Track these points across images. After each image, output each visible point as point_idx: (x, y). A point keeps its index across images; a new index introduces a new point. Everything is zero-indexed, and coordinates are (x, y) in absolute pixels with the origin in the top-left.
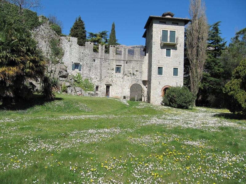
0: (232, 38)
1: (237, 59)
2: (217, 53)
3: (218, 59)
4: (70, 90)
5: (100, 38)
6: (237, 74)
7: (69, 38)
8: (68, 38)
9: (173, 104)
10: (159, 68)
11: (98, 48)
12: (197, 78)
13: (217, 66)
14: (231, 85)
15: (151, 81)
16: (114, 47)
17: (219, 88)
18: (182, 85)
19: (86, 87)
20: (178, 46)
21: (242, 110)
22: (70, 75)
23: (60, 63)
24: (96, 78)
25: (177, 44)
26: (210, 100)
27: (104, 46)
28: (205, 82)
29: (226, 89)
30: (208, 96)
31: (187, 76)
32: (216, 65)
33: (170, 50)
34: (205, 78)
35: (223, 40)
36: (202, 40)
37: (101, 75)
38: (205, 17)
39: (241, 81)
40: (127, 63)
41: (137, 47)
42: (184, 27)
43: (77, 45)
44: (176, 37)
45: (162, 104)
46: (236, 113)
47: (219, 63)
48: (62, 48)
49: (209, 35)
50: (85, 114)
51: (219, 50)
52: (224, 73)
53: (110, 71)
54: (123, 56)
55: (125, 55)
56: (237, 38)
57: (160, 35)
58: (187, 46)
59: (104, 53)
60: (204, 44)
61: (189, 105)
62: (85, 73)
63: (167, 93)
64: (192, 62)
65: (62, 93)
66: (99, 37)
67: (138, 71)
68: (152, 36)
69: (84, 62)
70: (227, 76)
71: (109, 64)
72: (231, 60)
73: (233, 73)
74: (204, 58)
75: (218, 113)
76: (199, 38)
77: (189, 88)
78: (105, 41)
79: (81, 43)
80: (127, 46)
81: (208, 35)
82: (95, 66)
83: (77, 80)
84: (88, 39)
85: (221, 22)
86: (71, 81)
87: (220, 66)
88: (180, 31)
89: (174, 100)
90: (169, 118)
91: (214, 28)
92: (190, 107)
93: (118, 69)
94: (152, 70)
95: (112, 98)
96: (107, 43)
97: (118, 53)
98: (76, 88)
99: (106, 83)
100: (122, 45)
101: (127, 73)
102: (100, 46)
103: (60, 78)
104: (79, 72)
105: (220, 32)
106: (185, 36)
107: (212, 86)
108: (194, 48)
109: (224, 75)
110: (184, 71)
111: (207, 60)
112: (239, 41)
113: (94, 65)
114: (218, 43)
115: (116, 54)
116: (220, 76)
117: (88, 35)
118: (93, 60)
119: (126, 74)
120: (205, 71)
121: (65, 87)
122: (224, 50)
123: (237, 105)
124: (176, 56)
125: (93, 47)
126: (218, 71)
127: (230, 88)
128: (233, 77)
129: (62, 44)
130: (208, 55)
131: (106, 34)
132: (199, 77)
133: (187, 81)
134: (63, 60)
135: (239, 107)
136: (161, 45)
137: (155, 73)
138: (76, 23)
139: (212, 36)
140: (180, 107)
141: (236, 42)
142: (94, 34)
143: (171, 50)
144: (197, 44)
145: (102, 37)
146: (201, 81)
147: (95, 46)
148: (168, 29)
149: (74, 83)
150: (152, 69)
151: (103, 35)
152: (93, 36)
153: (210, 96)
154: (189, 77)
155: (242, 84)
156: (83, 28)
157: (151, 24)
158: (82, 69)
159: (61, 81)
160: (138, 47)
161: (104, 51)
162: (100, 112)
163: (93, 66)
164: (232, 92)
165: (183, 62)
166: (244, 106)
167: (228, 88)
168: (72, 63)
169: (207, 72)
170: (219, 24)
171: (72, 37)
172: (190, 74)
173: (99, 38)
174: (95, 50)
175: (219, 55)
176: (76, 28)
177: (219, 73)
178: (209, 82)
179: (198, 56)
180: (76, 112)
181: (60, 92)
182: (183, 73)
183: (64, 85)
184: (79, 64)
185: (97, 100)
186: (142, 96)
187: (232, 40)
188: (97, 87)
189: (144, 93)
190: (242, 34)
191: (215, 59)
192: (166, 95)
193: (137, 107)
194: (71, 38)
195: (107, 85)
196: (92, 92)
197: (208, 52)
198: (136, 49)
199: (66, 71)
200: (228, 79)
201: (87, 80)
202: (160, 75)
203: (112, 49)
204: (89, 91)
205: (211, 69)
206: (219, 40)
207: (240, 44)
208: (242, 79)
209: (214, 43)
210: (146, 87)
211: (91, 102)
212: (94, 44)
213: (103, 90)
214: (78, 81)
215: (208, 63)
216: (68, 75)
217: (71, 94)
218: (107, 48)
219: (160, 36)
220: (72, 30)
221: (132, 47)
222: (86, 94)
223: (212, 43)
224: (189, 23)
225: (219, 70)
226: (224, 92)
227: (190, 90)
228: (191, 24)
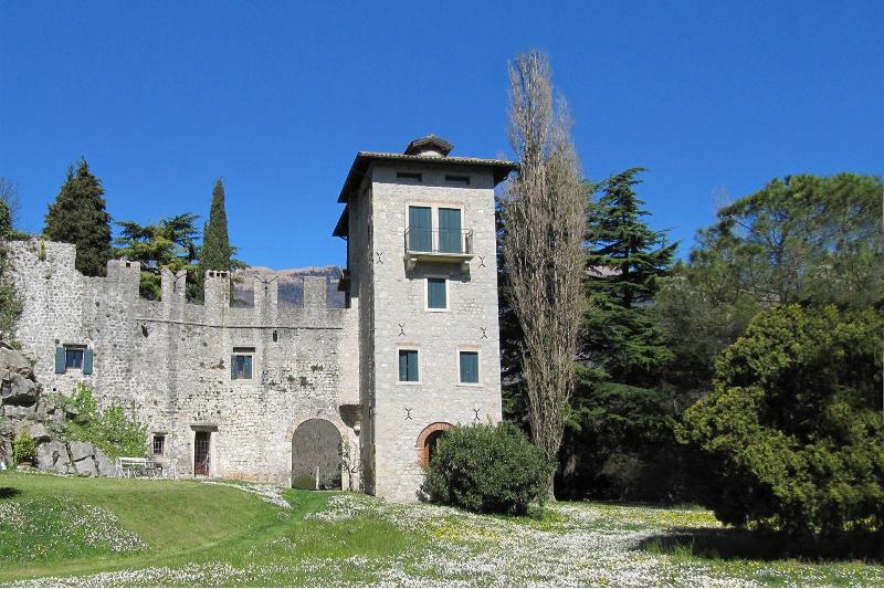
0: (700, 232)
1: (732, 308)
2: (638, 290)
3: (641, 312)
4: (47, 453)
5: (168, 242)
6: (739, 369)
7: (43, 247)
8: (39, 244)
9: (464, 494)
10: (402, 353)
11: (159, 283)
12: (556, 387)
13: (638, 337)
14: (713, 409)
15: (374, 405)
16: (224, 275)
17: (659, 425)
18: (498, 416)
19: (113, 441)
20: (473, 265)
21: (777, 510)
22: (46, 391)
23: (4, 345)
24: (156, 403)
25: (470, 258)
26: (615, 474)
27: (182, 273)
28: (585, 404)
29: (690, 428)
30: (606, 457)
31: (516, 380)
32: (631, 334)
33: (443, 281)
34: (586, 386)
35: (660, 239)
36: (566, 240)
37: (172, 388)
38: (571, 152)
39: (762, 393)
40: (275, 339)
41: (313, 273)
42: (492, 191)
43: (77, 273)
44: (463, 232)
45: (422, 499)
46: (750, 525)
47: (649, 326)
48: (13, 285)
49: (592, 220)
50: (113, 563)
51: (646, 276)
52: (673, 366)
53: (209, 373)
54: (258, 310)
55: (265, 307)
56: (724, 228)
57: (402, 223)
58: (509, 265)
59: (183, 300)
60: (574, 254)
61: (531, 496)
62: (106, 383)
63: (438, 451)
64: (530, 325)
65: (15, 467)
66: (161, 241)
67: (321, 368)
68: (370, 229)
69: (106, 342)
70: (692, 374)
71: (205, 345)
72: (705, 314)
73: (719, 363)
74: (577, 309)
75: (659, 532)
76: (551, 233)
77: (527, 428)
78: (188, 254)
79: (91, 266)
80: (276, 270)
81: (585, 219)
82: (150, 352)
83: (75, 411)
84: (116, 246)
85: (642, 170)
86: (51, 417)
87: (654, 336)
88: (477, 208)
89: (470, 479)
90: (451, 566)
91: (610, 192)
92: (533, 505)
93: (241, 365)
94: (376, 364)
95: (221, 480)
96: (194, 262)
97: (238, 299)
98: (72, 445)
99: (193, 421)
100: (254, 269)
101: (277, 380)
102: (166, 276)
103: (6, 407)
104: (82, 379)
105: (640, 208)
106: (499, 226)
107: (621, 419)
108: (534, 271)
109: (678, 373)
110: (503, 364)
111: (587, 316)
112: (737, 241)
113: (143, 350)
114: (634, 251)
115: (231, 305)
116: (659, 375)
117: (116, 232)
118: (140, 329)
119: (273, 384)
120: (583, 359)
121: (26, 444)
122: (671, 274)
123: (751, 490)
124: (469, 305)
125: (138, 280)
126: (645, 359)
127: (711, 423)
128: (722, 379)
129: (14, 270)
130: (592, 299)
131: (188, 226)
132: (561, 383)
133: (517, 400)
134: (18, 334)
135: (764, 498)
136: (409, 264)
137: (389, 376)
138: (69, 188)
139: (606, 225)
140: (495, 506)
141: (720, 246)
142: (144, 227)
143: (448, 281)
144: (545, 256)
145: (173, 238)
146: (570, 400)
147: (147, 275)
148: (431, 202)
149: (66, 426)
150: (377, 357)
151: (176, 232)
152: (139, 236)
153: (613, 456)
154: (524, 383)
155: (767, 406)
156: (99, 207)
157: (364, 185)
158: (98, 367)
159: (11, 417)
160: (320, 274)
161: (182, 294)
162: (174, 550)
163: (139, 355)
164: (719, 440)
165: (498, 328)
166: (787, 493)
167: (702, 423)
168: (53, 345)
169: (590, 364)
170: (635, 177)
171: (56, 240)
172: (527, 374)
173: (161, 243)
174: (149, 292)
175: (649, 294)
176: (68, 207)
177: (652, 364)
178: (607, 401)
179: (552, 302)
180: (73, 557)
181: (7, 464)
182: (499, 370)
183: (24, 435)
184: (85, 346)
185: (161, 492)
186: (340, 468)
187: (704, 239)
188: (159, 439)
189: (347, 456)
190: (747, 213)
191: (626, 312)
192: (437, 459)
193: (321, 515)
194: (48, 244)
195: (198, 430)
196: (138, 460)
197: (592, 285)
198: (309, 283)
199: (32, 377)
200: (696, 386)
201: (114, 413)
202: (409, 383)
203: (213, 285)
204: (126, 455)
205: (612, 351)
206: (640, 239)
207: (740, 253)
208: (766, 387)
209: (616, 252)
210: (357, 433)
211: (137, 500)
212: (143, 269)
213: (183, 448)
214: (82, 418)
215: (595, 327)
216: (38, 392)
217: (52, 473)
218: (193, 282)
219: (401, 229)
220: (53, 213)
221: (296, 275)
222: (114, 470)
223: (607, 250)
224: (512, 175)
225: (649, 354)
226: (684, 439)
227: (530, 435)
228: (520, 179)
